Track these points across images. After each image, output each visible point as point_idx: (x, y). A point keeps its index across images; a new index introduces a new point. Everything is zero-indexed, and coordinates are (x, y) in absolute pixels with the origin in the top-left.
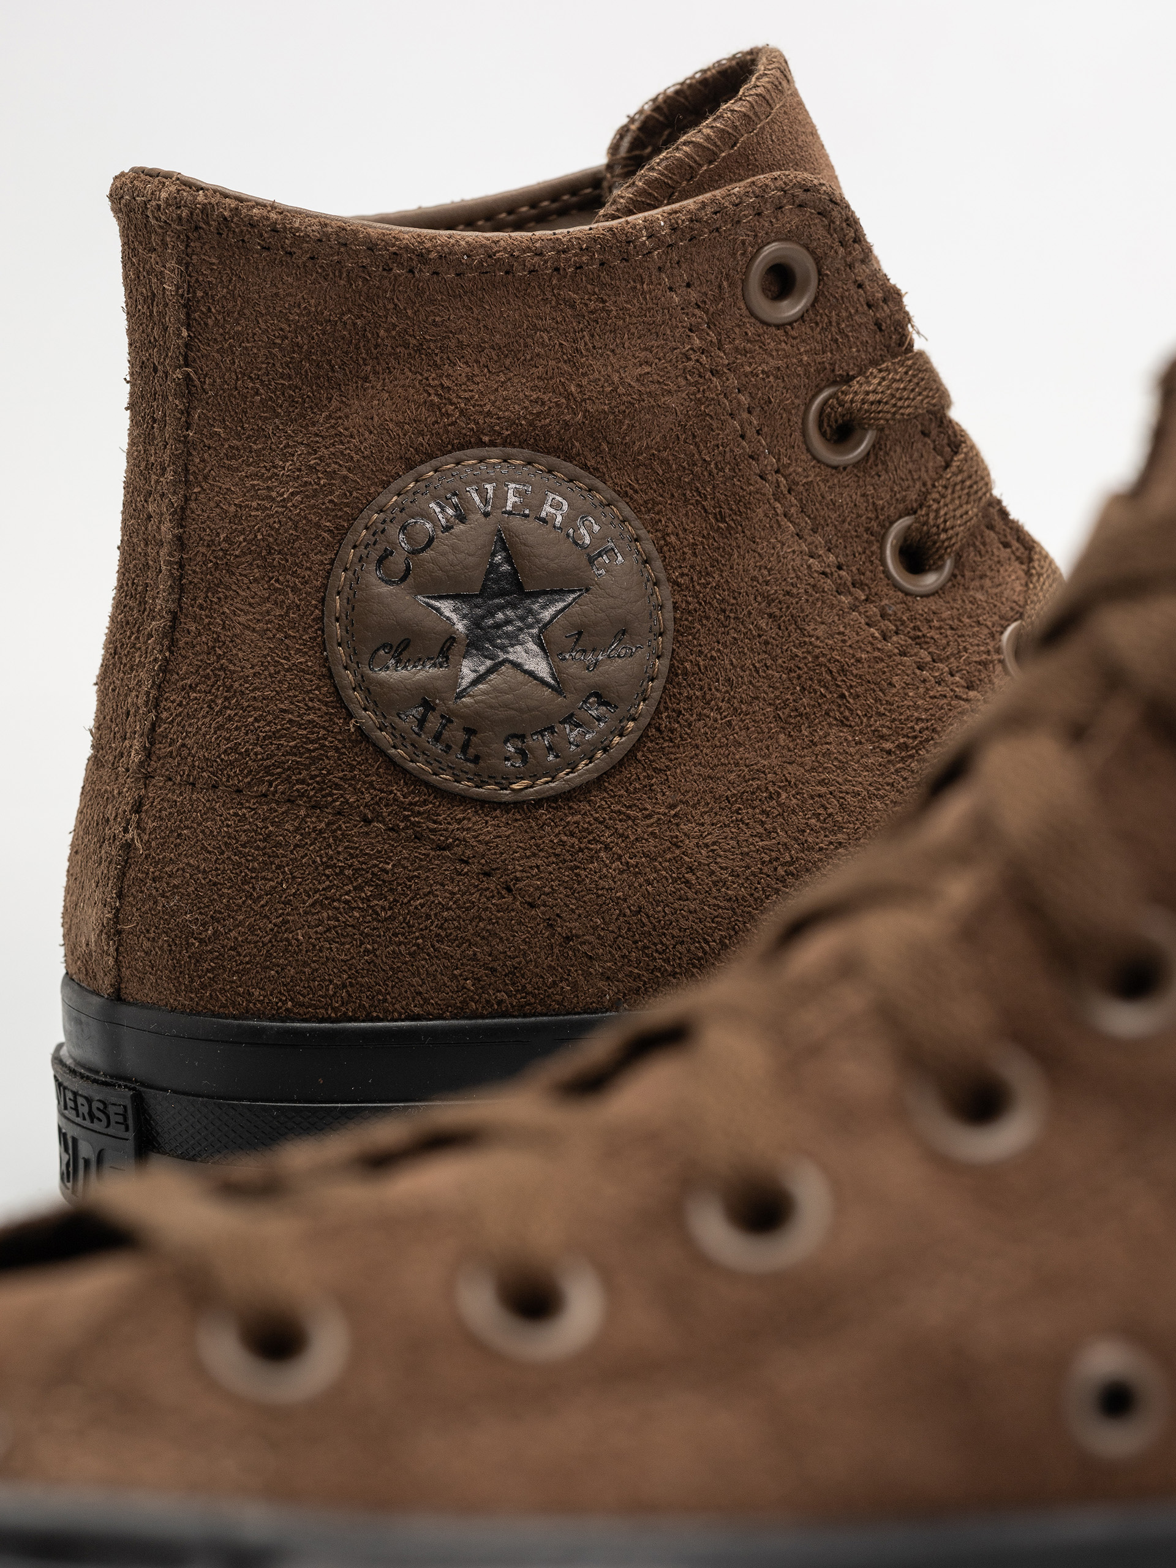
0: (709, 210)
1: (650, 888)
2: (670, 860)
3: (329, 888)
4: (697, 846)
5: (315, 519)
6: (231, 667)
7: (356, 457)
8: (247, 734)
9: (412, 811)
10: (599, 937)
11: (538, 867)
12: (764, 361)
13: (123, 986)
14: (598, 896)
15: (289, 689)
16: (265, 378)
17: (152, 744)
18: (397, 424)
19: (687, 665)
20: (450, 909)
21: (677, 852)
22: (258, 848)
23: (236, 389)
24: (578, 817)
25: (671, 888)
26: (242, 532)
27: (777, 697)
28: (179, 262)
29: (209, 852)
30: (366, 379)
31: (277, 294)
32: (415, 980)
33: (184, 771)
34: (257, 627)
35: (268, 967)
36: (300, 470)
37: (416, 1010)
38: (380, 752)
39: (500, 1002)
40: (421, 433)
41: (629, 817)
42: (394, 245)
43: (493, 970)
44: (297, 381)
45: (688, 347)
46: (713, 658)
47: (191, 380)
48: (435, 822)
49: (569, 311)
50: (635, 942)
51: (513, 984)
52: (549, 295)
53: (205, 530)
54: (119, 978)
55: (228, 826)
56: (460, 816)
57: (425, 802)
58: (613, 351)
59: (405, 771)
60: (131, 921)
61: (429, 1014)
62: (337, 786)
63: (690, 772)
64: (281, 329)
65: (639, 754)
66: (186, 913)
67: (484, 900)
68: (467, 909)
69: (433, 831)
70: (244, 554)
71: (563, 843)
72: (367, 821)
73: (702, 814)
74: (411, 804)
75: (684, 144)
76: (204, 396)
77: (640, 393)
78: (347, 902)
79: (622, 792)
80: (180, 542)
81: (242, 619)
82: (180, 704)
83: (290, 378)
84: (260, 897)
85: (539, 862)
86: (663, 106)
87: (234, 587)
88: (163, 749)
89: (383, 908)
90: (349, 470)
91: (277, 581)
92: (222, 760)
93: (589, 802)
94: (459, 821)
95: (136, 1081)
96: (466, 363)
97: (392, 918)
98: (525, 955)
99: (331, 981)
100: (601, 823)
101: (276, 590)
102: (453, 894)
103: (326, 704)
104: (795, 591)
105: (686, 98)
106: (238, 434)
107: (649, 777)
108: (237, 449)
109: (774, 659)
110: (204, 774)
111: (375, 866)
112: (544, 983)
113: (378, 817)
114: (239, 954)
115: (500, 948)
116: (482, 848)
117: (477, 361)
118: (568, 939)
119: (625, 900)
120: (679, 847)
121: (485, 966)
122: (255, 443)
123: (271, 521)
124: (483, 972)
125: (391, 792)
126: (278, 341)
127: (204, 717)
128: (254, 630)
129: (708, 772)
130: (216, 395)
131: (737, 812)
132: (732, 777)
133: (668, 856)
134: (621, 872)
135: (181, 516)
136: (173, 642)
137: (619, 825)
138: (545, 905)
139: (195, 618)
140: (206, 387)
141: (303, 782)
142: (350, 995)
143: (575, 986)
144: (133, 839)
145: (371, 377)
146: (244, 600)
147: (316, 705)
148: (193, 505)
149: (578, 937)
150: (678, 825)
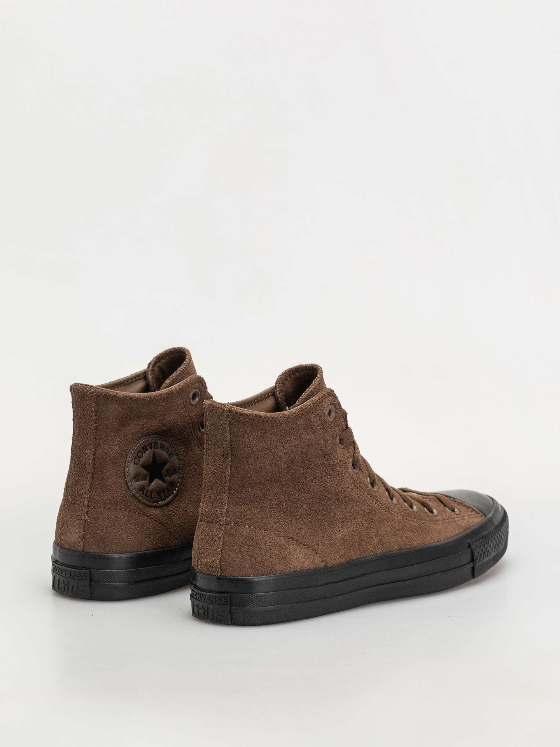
0: (185, 385)
1: (183, 521)
2: (186, 515)
3: (129, 526)
4: (190, 512)
5: (122, 453)
6: (107, 483)
7: (129, 440)
8: (111, 497)
9: (143, 509)
10: (176, 532)
11: (165, 519)
12: (193, 413)
13: (84, 549)
14: (175, 523)
15: (119, 487)
16: (112, 425)
17: (90, 499)
18: (135, 432)
19: (184, 475)
20: (151, 528)
21: (187, 513)
22: (115, 519)
23: (106, 428)
24: (170, 508)
25: (187, 521)
26: (108, 456)
27: (198, 480)
28: (95, 403)
29: (105, 521)
30: (129, 424)
31: (114, 409)
32: (145, 543)
33: (98, 505)
34: (112, 475)
35: (119, 543)
36: (119, 443)
37: (146, 549)
38: (137, 498)
39: (160, 546)
40: (139, 434)
41: (178, 507)
42: (135, 398)
43: (158, 540)
44: (117, 425)
45: (181, 412)
46: (188, 474)
47: (97, 426)
48: (147, 511)
49: (163, 407)
50: (181, 532)
51: (162, 542)
52: (159, 404)
53: (100, 456)
54: (84, 547)
55: (109, 515)
56: (151, 510)
57: (145, 508)
58: (169, 414)
59: (141, 502)
60: (87, 536)
61: (148, 549)
62: (129, 506)
63: (187, 497)
64: (115, 415)
65: (178, 494)
66: (101, 533)
67: (156, 526)
68: (154, 528)
69: (147, 513)
70: (108, 461)
71: (168, 513)
72: (135, 512)
73: (190, 505)
74: (143, 508)
75: (178, 371)
76: (100, 430)
77: (174, 422)
78: (133, 529)
79: (176, 502)
80: (94, 459)
81: (108, 473)
82: (96, 491)
83: (116, 425)
84: (116, 529)
85: (165, 518)
86: (158, 358)
87: (106, 467)
88: (92, 500)
89: (139, 529)
90: (128, 442)
91: (115, 465)
92: (107, 502)
93: (171, 505)
94: (151, 511)
95: (88, 568)
96: (146, 419)
97: (141, 531)
98: (164, 536)
99: (131, 545)
100: (174, 509)
101: (115, 467)
102: (151, 525)
103: (126, 489)
104: (199, 458)
105: (162, 356)
106: (107, 437)
107: (180, 499)
108: (106, 440)
109: (197, 472)
110: (103, 505)
111: (137, 521)
112: (167, 542)
113: (137, 511)
114: (113, 541)
115: (160, 535)
116: (155, 516)
117: (148, 419)
118: (170, 532)
119: (179, 524)
120: (187, 512)
121: (157, 539)
122: (110, 438)
123: (114, 454)
124: (157, 540)
125: (139, 506)
126: (114, 418)
127: (102, 494)
128: (111, 476)
129: (189, 497)
130: (102, 429)
131: (196, 504)
132: (194, 497)
133: (186, 514)
134: (178, 518)
135: (94, 454)
136: (93, 479)
137: (177, 509)
138: (167, 526)
139: (98, 474)
140: (100, 428)
141: (123, 505)
142: (134, 547)
143: (172, 542)
144: (87, 519)
145: (130, 423)
146: (109, 470)
147: (124, 490)
148: (97, 451)
149: (172, 532)
150: (186, 508)
